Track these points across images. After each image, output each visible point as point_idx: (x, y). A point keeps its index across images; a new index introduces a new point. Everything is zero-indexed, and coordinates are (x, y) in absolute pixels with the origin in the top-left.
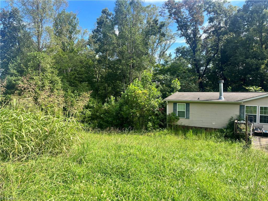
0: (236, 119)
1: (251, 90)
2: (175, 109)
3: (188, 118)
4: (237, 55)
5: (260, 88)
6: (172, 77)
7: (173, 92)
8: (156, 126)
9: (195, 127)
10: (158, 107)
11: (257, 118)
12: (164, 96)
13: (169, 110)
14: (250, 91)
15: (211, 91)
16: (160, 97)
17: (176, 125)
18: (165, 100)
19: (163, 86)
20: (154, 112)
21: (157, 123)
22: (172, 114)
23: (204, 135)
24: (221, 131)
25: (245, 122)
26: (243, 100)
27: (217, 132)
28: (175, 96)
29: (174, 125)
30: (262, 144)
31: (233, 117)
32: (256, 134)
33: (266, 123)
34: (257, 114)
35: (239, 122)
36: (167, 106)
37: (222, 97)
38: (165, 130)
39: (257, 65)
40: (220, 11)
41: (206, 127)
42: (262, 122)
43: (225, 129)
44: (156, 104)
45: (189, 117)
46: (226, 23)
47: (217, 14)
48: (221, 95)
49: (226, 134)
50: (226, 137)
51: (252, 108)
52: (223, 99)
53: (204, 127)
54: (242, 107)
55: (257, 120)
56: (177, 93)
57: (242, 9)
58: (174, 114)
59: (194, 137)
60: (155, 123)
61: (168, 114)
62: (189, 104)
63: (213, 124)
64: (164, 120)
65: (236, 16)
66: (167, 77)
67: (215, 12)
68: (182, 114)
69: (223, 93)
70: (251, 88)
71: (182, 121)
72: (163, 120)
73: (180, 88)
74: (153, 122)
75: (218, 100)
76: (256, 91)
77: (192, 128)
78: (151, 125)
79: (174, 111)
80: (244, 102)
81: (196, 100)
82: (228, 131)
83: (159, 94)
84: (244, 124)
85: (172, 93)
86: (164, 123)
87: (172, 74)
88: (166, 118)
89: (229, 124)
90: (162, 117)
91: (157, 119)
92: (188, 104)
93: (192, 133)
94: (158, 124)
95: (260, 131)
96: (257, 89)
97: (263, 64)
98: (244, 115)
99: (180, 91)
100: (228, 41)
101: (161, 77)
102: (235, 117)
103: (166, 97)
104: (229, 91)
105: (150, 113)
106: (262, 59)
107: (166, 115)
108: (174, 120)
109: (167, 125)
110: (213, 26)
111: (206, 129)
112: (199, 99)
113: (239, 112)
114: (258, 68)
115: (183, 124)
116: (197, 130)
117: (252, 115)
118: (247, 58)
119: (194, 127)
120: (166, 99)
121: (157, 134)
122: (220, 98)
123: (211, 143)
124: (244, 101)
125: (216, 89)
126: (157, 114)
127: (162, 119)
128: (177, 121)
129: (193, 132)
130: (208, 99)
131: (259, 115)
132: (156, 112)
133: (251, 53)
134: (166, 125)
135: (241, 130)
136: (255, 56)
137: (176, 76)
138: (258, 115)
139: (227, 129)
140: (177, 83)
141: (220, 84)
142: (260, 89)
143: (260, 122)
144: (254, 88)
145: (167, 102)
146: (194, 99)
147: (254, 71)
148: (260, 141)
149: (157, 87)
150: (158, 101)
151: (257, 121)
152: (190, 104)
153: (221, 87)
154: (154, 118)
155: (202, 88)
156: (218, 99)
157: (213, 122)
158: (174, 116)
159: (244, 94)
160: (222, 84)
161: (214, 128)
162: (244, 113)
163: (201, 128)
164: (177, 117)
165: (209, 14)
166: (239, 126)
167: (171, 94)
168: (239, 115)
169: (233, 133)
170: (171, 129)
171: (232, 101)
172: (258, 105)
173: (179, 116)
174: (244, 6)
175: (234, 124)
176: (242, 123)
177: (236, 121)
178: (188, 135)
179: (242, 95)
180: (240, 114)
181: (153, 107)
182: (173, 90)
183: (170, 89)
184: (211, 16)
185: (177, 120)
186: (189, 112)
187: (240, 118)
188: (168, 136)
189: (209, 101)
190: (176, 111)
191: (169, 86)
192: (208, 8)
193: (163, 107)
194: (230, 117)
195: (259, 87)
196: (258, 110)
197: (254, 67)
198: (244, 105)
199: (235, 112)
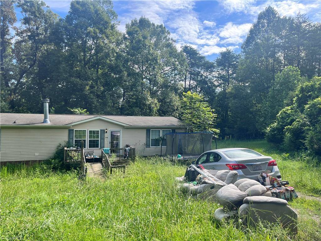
0: (65, 146)
1: (76, 112)
4: (61, 71)
9: (10, 162)
11: (86, 143)
14: (75, 114)
15: (28, 113)
23: (23, 172)
24: (47, 162)
25: (74, 149)
26: (71, 123)
27: (42, 165)
30: (95, 170)
31: (61, 144)
32: (88, 161)
33: (95, 147)
34: (86, 139)
35: (68, 149)
37: (48, 120)
39: (81, 85)
40: (39, 14)
41: (26, 160)
42: (91, 147)
43: (52, 159)
46: (46, 30)
47: (35, 16)
48: (46, 117)
49: (55, 165)
50: (55, 169)
51: (81, 132)
52: (49, 123)
53: (24, 160)
54: (71, 131)
55: (86, 145)
57: (65, 19)
59: (10, 176)
63: (37, 154)
65: (58, 24)
67: (33, 13)
69: (48, 115)
70: (76, 110)
76: (81, 114)
80: (73, 126)
81: (11, 124)
82: (57, 161)
84: (75, 151)
89: (56, 153)
93: (6, 171)
95: (90, 157)
96: (83, 111)
97: (87, 85)
98: (73, 140)
100: (49, 53)
102: (63, 144)
104: (52, 113)
106: (86, 80)
110: (29, 30)
111: (27, 163)
112: (15, 122)
113: (68, 138)
114: (82, 90)
116: (14, 166)
117: (82, 140)
118: (71, 76)
122: (45, 121)
123: (36, 180)
124: (73, 124)
125: (41, 111)
129: (8, 170)
130: (28, 122)
131: (89, 139)
133: (75, 72)
135: (71, 158)
136: (79, 76)
138: (87, 139)
139: (54, 158)
141: (44, 104)
142: (85, 111)
143: (89, 147)
144: (79, 110)
146: (7, 123)
147: (79, 91)
148: (92, 168)
151: (86, 146)
152: (1, 130)
153: (46, 107)
155: (14, 108)
156: (42, 123)
157: (36, 153)
159: (71, 117)
160: (47, 104)
161: (38, 159)
162: (73, 138)
163: (20, 162)
165: (24, 13)
166: (70, 154)
168: (67, 141)
169: (63, 163)
171: (60, 124)
172: (88, 129)
174: (68, 17)
175: (63, 151)
176: (73, 150)
177: (66, 149)
179: (69, 117)
180: (70, 139)
184: (27, 16)
187: (69, 145)
189: (30, 125)
194: (57, 144)
195: (84, 109)
196: (87, 134)
197: (79, 87)
198: (73, 130)
199: (63, 138)
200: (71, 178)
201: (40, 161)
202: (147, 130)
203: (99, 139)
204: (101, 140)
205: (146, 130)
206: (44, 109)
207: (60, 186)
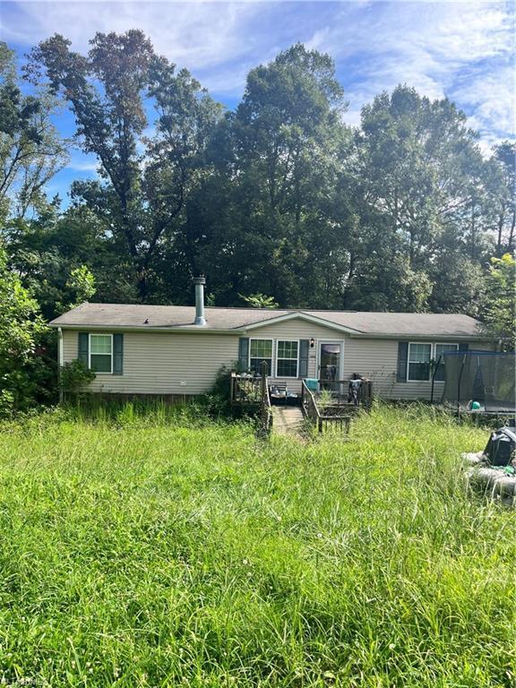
0: (233, 371)
1: (254, 303)
2: (83, 350)
3: (119, 372)
4: (227, 220)
5: (271, 299)
6: (66, 261)
7: (74, 302)
8: (27, 400)
9: (139, 395)
10: (33, 345)
11: (272, 366)
12: (49, 313)
13: (66, 353)
14: (253, 307)
15: (168, 304)
16: (40, 317)
17: (88, 394)
18: (54, 326)
19: (42, 285)
20: (21, 360)
21: (29, 390)
22: (75, 363)
23: (161, 415)
24: (201, 399)
25: (250, 376)
26: (245, 326)
27: (192, 404)
28: (79, 314)
29: (81, 393)
30: (288, 422)
31: (226, 365)
32: (275, 402)
33: (288, 375)
34: (272, 358)
35: (238, 376)
36: (61, 341)
37: (202, 318)
38: (56, 411)
39: (265, 248)
40: (188, 108)
41: (165, 393)
42: (281, 375)
43: (210, 394)
44: (27, 336)
45: (122, 370)
46: (199, 139)
47: (181, 112)
48: (199, 313)
49: (214, 406)
50: (214, 414)
51: (262, 344)
52: (204, 325)
53: (161, 393)
54: (243, 342)
55: (272, 369)
56: (86, 305)
57: (235, 112)
58: (80, 362)
59: (139, 420)
60: (24, 390)
61: (62, 362)
62: (122, 335)
63: (183, 383)
64: (50, 380)
65: (223, 125)
66: (50, 258)
67: (176, 106)
68: (102, 363)
69: (204, 310)
70: (255, 299)
71: (104, 382)
72: (48, 381)
73: (93, 292)
74: (17, 388)
75: (194, 326)
76: (263, 307)
77: (130, 397)
78: (10, 398)
79: (80, 355)
80: (247, 331)
81: (140, 324)
82: (218, 398)
83: (33, 305)
84: (251, 380)
85: (71, 306)
86: (51, 390)
87: (67, 251)
88: (56, 377)
89: (217, 383)
90: (44, 374)
91: (30, 380)
92: (119, 335)
93: (131, 411)
94: (33, 393)
95: (278, 394)
96: (267, 302)
97: (277, 247)
98: (247, 359)
99: (93, 300)
100: (206, 185)
101: (34, 258)
102: (230, 366)
103: (58, 315)
104: (210, 305)
105: (6, 362)
106: (275, 236)
107: (55, 367)
108: (80, 379)
109: (61, 395)
110: (171, 141)
111: (167, 398)
112: (146, 322)
113: (237, 354)
114: (266, 258)
115: (105, 390)
116: (146, 403)
117: (263, 360)
118: (247, 229)
119: (137, 394)
120: (56, 321)
121: (32, 422)
122: (197, 321)
123: (183, 431)
124: (247, 328)
125: (191, 301)
126: (28, 365)
127: (45, 380)
128: (89, 382)
129: (134, 409)
130: (169, 322)
131: (277, 358)
132: (27, 360)
133: (254, 220)
134: (58, 394)
135: (244, 394)
136: (262, 229)
137: (77, 257)
138: (275, 358)
139: (213, 393)
140: (85, 278)
141: (196, 286)
142: (272, 301)
143: (278, 375)
144: (259, 300)
145: (60, 329)
146: (133, 324)
147: (260, 261)
148: (283, 418)
149: (25, 285)
150: (31, 328)
151: (272, 372)
152: (124, 336)
153: (199, 294)
154: (19, 376)
155: (146, 294)
156: (193, 324)
157: (182, 380)
158: (80, 368)
160: (202, 287)
161: (185, 393)
162: (248, 356)
163: (154, 396)
164: (88, 370)
165: (161, 108)
166: (241, 386)
167: (70, 309)
168: (237, 359)
169: (228, 403)
170: (74, 404)
171: (225, 327)
172: (276, 337)
173: (95, 368)
174: (241, 106)
175: (230, 380)
176: (247, 379)
177: (234, 375)
178: (121, 417)
180: (240, 357)
181: (17, 345)
182: (72, 297)
183: (64, 294)
184: (166, 114)
185: (88, 379)
186: (122, 355)
187: (239, 368)
188: (65, 427)
190: (87, 355)
191: (60, 285)
192: (159, 90)
193: (47, 346)
194: (218, 366)
195: (268, 297)
196: (275, 349)
197: (260, 251)
198: (248, 339)
199: (229, 354)
200: (242, 434)
201: (187, 396)
202: (400, 344)
203: (298, 359)
204: (301, 361)
205: (397, 344)
206: (197, 297)
207: (223, 446)
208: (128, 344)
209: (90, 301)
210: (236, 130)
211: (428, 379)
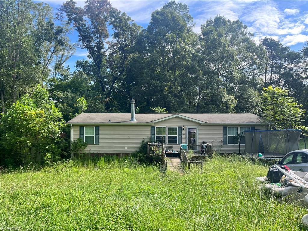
0: (148, 141)
1: (157, 111)
2: (81, 134)
3: (97, 143)
4: (144, 75)
6: (74, 95)
7: (78, 113)
8: (57, 157)
9: (107, 154)
10: (60, 132)
11: (166, 139)
12: (67, 118)
13: (74, 135)
14: (156, 113)
15: (119, 113)
16: (63, 120)
17: (84, 154)
18: (69, 123)
19: (64, 106)
20: (54, 139)
21: (58, 153)
22: (78, 140)
23: (116, 162)
24: (134, 155)
25: (156, 144)
27: (130, 157)
28: (80, 118)
29: (81, 154)
30: (174, 165)
31: (145, 139)
32: (168, 155)
33: (173, 143)
34: (166, 135)
35: (151, 144)
36: (72, 130)
37: (134, 118)
38: (70, 162)
39: (161, 87)
40: (127, 28)
41: (118, 152)
43: (138, 152)
44: (57, 129)
45: (99, 142)
46: (131, 41)
47: (123, 30)
48: (132, 116)
49: (140, 158)
50: (141, 161)
51: (161, 129)
52: (135, 121)
53: (116, 152)
54: (153, 128)
56: (83, 114)
57: (146, 29)
58: (80, 140)
59: (106, 165)
60: (56, 153)
61: (72, 140)
62: (99, 127)
63: (126, 148)
64: (67, 148)
65: (141, 35)
66: (67, 94)
67: (121, 28)
68: (90, 140)
69: (135, 114)
70: (157, 109)
71: (91, 148)
72: (66, 148)
73: (86, 108)
74: (53, 152)
75: (130, 122)
76: (161, 112)
77: (102, 155)
78: (49, 157)
79: (80, 136)
80: (154, 123)
81: (107, 122)
82: (142, 154)
83: (60, 115)
84: (156, 146)
85: (76, 114)
86: (67, 152)
87: (75, 91)
88: (70, 146)
89: (141, 147)
90: (64, 145)
91: (58, 148)
92: (97, 127)
93: (103, 161)
94: (59, 154)
95: (169, 152)
96: (162, 110)
97: (166, 86)
98: (155, 136)
99: (86, 112)
100: (135, 61)
101: (60, 94)
102: (147, 139)
103: (71, 119)
104: (137, 112)
105: (48, 140)
106: (165, 81)
107: (69, 142)
108: (80, 147)
109: (72, 154)
110: (119, 42)
111: (119, 154)
112: (109, 121)
113: (150, 134)
114: (162, 91)
115: (91, 152)
116: (109, 157)
117: (162, 136)
118: (153, 79)
119: (106, 153)
120: (70, 121)
121: (60, 167)
122: (132, 120)
123: (127, 170)
124: (154, 122)
125: (129, 111)
126: (58, 142)
127: (65, 148)
128: (84, 148)
129: (104, 160)
130: (119, 120)
131: (168, 135)
132: (57, 139)
133: (156, 75)
134: (70, 154)
135: (153, 152)
136: (159, 78)
137: (79, 93)
138: (167, 135)
139: (140, 152)
140: (83, 102)
141: (131, 104)
142: (165, 110)
143: (169, 143)
144: (159, 109)
145: (71, 125)
146: (104, 122)
147: (159, 92)
148: (171, 162)
149: (56, 106)
150: (59, 125)
151: (166, 142)
152: (100, 127)
153: (133, 107)
154: (53, 147)
155: (109, 109)
156: (130, 121)
157: (126, 147)
158: (80, 142)
160: (134, 105)
161: (127, 152)
162: (155, 135)
163: (113, 154)
164: (84, 143)
165: (115, 29)
166: (152, 148)
167: (76, 116)
168: (150, 136)
169: (147, 157)
170: (77, 159)
171: (144, 122)
172: (167, 126)
173: (87, 142)
174: (149, 27)
175: (147, 146)
176: (155, 145)
177: (149, 143)
178: (98, 164)
179: (151, 116)
180: (152, 135)
181: (53, 133)
182: (77, 111)
183: (73, 109)
184: (117, 31)
185: (84, 147)
186: (99, 136)
187: (151, 140)
188: (74, 169)
189: (121, 123)
190: (84, 136)
191: (71, 106)
192: (114, 21)
193: (66, 132)
194: (142, 140)
195: (163, 108)
196: (167, 131)
197: (159, 88)
198: (155, 127)
199: (146, 134)
200: (153, 170)
201: (128, 153)
202: (224, 127)
203: (177, 136)
204: (179, 136)
205: (222, 128)
206: (131, 109)
208: (102, 131)
209: (85, 112)
210: (147, 37)
211: (237, 144)
